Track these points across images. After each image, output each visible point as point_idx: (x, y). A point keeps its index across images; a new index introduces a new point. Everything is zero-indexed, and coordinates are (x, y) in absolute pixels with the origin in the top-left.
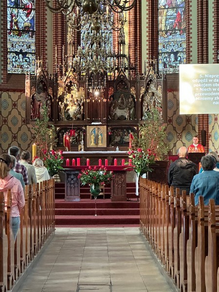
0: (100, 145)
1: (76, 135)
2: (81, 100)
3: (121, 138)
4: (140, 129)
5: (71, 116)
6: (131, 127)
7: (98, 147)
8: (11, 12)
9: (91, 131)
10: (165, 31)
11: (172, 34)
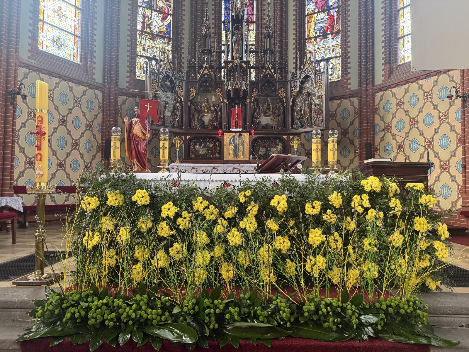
0: (241, 157)
1: (211, 145)
2: (219, 105)
3: (267, 150)
4: (290, 138)
5: (206, 124)
6: (280, 136)
7: (238, 159)
8: (143, 13)
9: (229, 139)
10: (313, 37)
11: (323, 40)
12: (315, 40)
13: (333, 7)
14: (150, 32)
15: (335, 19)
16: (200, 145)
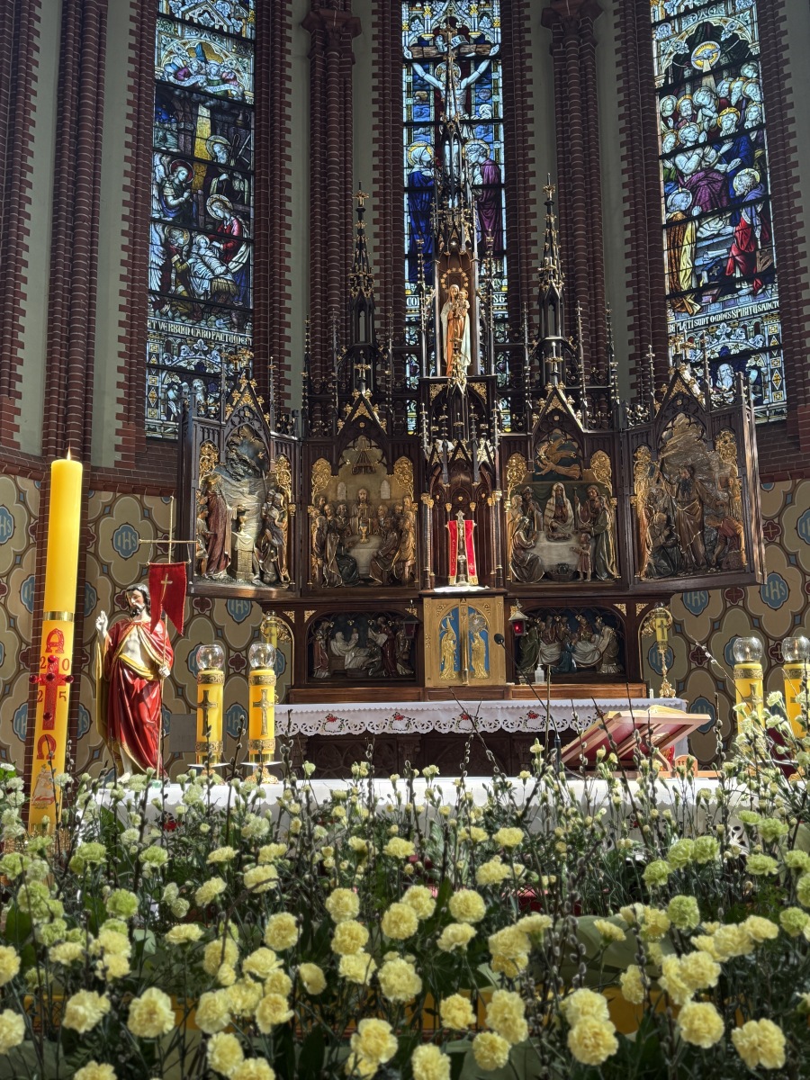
2: (402, 509)
5: (364, 570)
6: (603, 604)
7: (471, 684)
8: (166, 239)
9: (441, 618)
10: (690, 291)
11: (721, 299)
12: (698, 300)
13: (748, 199)
14: (185, 294)
15: (758, 234)
16: (347, 639)
